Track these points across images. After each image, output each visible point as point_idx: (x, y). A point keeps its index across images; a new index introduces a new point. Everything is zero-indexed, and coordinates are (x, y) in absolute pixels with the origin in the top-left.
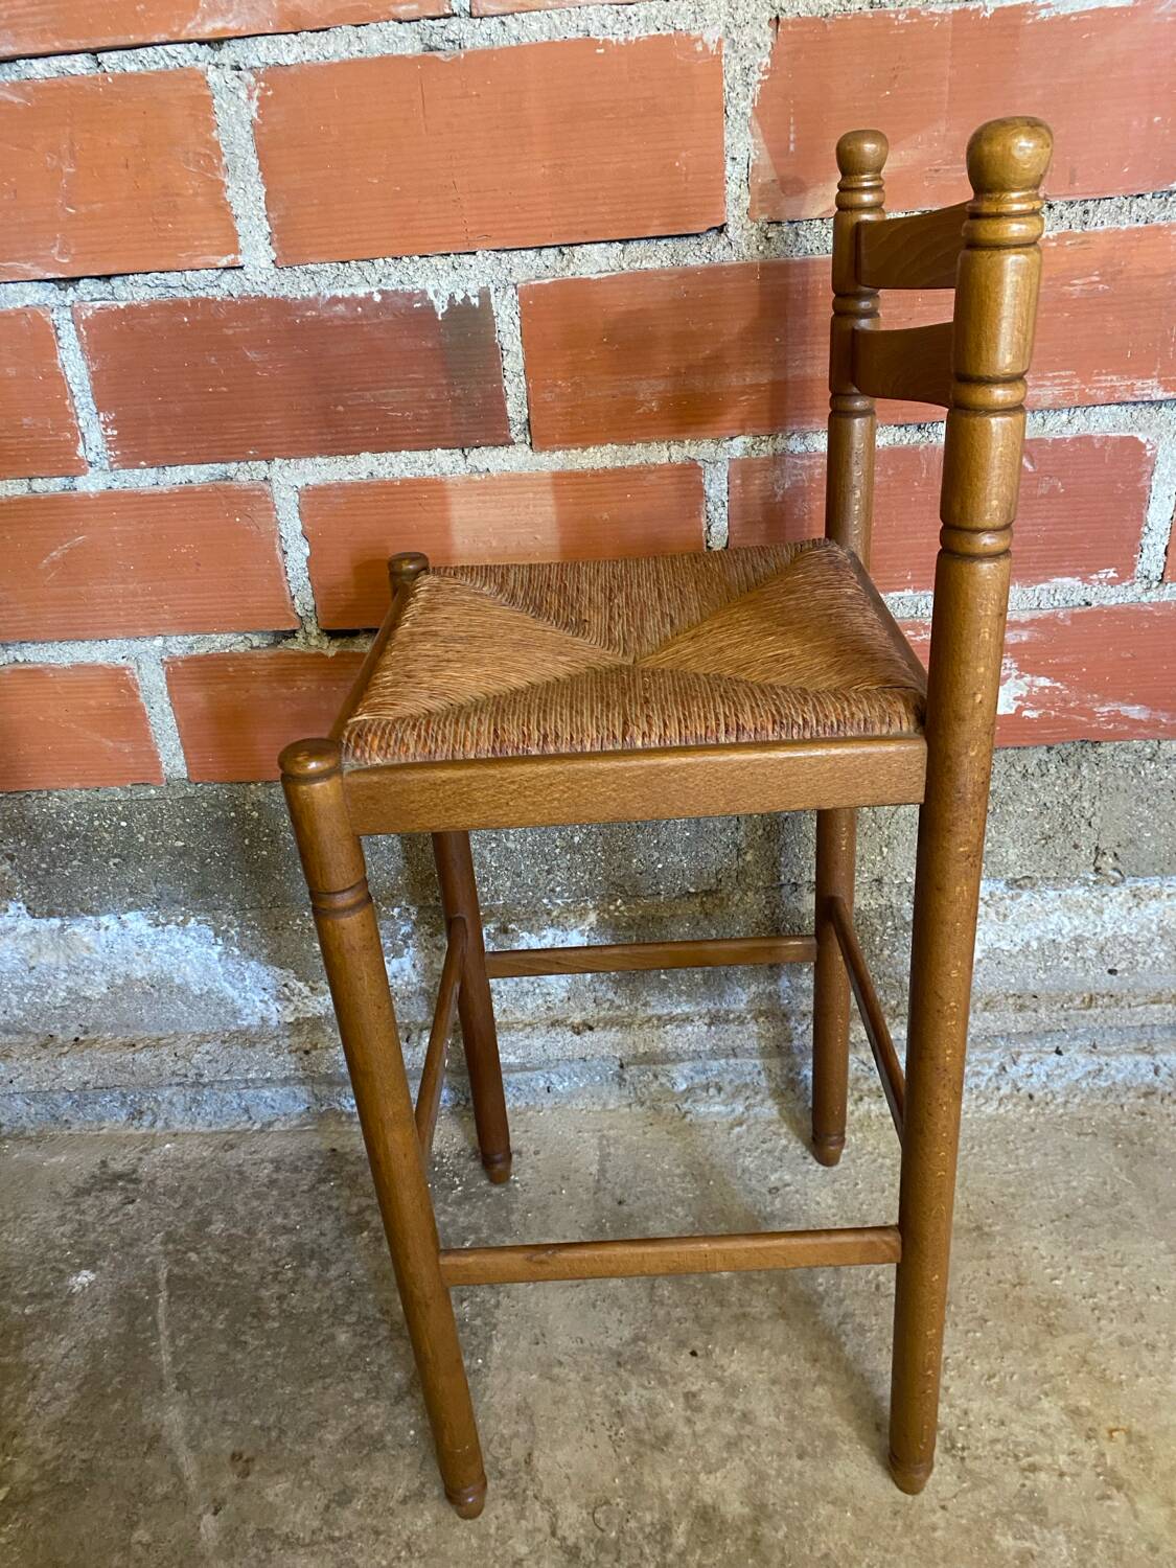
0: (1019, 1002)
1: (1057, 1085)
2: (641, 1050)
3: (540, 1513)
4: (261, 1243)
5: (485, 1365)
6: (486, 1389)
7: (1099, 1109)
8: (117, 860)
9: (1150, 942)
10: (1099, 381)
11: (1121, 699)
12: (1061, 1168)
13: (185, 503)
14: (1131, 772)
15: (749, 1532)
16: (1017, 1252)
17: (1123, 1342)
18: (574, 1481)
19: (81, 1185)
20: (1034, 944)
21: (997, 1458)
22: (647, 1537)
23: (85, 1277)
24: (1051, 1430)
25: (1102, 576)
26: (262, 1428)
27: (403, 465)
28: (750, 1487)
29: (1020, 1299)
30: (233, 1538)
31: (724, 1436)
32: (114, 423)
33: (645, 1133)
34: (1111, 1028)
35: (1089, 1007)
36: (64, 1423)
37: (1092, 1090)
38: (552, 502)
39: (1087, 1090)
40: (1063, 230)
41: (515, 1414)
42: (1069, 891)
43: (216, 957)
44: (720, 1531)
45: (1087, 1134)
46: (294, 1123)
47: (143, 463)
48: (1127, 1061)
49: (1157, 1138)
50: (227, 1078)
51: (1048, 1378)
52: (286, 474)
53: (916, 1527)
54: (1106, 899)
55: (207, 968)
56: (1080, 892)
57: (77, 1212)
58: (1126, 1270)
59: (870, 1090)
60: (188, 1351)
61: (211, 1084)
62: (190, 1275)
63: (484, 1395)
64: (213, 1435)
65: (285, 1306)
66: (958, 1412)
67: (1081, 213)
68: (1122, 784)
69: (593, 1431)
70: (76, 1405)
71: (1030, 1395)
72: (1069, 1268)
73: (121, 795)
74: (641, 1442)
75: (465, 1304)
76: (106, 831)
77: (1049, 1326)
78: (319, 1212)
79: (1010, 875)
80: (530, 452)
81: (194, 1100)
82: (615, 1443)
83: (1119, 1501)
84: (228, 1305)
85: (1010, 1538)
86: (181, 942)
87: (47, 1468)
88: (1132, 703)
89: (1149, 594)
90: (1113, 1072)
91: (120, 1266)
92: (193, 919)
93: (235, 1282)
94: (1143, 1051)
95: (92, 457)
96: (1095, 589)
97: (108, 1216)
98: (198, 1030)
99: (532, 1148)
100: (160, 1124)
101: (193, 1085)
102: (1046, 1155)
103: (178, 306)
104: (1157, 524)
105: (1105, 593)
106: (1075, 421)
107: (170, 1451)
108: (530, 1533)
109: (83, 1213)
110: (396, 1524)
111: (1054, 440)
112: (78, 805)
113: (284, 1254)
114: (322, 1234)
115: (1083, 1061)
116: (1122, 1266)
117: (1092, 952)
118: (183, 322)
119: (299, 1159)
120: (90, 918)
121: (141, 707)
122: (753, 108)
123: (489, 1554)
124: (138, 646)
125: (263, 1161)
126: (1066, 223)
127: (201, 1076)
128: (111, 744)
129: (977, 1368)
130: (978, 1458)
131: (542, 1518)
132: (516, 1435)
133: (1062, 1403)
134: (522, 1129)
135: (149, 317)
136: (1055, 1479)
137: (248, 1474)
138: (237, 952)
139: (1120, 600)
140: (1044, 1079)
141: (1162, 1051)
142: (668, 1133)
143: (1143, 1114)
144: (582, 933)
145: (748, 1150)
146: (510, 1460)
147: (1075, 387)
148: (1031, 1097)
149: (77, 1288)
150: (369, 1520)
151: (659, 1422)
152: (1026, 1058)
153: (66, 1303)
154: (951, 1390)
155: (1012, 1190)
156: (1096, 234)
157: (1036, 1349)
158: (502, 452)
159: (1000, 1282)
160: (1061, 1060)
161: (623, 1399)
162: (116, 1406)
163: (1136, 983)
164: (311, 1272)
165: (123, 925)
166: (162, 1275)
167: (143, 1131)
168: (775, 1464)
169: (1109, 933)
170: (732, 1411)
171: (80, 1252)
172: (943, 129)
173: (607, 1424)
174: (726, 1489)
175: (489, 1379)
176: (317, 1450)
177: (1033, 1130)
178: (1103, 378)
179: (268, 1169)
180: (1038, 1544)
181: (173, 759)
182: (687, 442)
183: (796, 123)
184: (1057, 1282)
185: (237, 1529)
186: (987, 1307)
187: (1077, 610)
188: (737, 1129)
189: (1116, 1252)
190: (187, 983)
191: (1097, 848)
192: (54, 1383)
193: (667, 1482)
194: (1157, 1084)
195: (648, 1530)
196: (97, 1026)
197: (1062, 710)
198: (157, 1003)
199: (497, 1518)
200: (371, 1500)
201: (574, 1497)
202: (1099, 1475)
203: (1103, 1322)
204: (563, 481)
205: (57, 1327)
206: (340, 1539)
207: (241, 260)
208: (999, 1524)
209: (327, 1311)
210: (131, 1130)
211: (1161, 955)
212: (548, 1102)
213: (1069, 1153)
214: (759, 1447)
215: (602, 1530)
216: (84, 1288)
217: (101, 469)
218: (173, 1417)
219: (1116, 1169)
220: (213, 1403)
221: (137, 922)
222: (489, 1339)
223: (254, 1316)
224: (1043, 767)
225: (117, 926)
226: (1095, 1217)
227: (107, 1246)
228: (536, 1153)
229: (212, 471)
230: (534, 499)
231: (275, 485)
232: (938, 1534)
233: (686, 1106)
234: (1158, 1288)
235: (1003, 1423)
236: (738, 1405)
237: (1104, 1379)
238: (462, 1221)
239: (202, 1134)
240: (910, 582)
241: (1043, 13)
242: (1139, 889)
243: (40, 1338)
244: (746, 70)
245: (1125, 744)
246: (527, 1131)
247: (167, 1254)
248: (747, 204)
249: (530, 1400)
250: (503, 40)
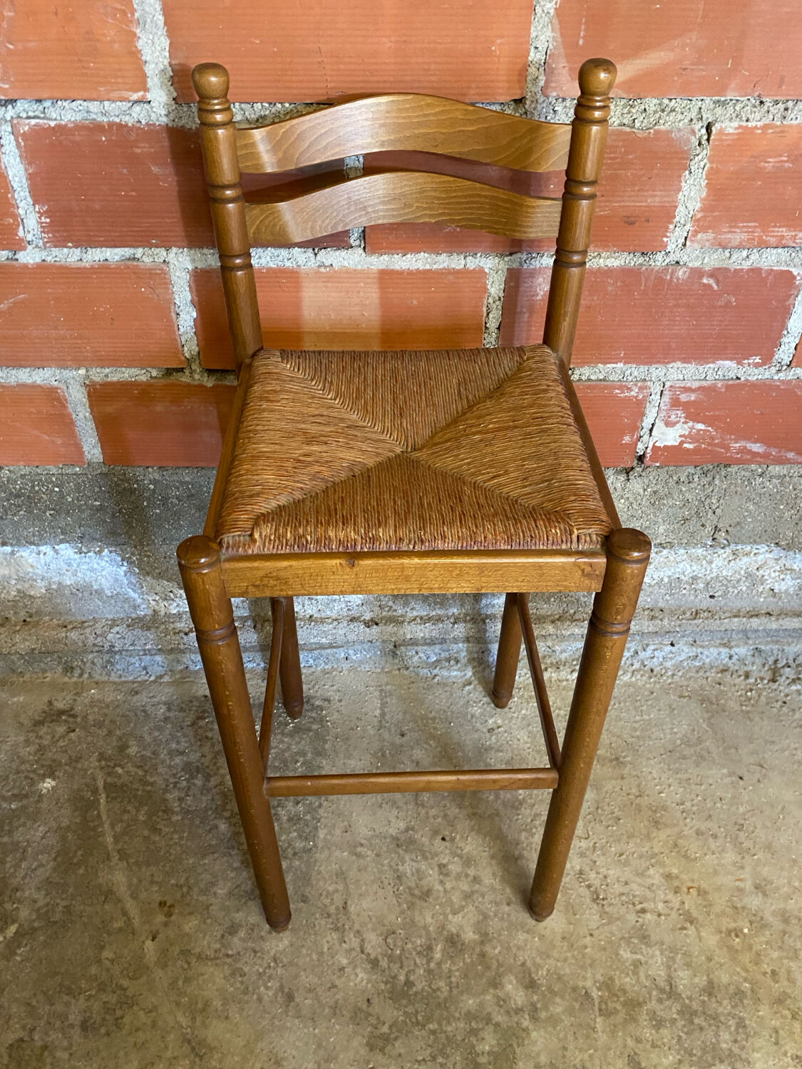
0: (652, 614)
1: (669, 664)
2: (408, 637)
3: (354, 939)
4: (163, 762)
5: (315, 846)
6: (316, 861)
7: (693, 679)
8: (52, 512)
9: (738, 581)
10: (773, 231)
11: (749, 439)
12: (667, 719)
13: (103, 275)
14: (746, 483)
15: (478, 950)
16: (639, 775)
17: (699, 833)
18: (374, 920)
19: (37, 718)
20: (666, 580)
21: (623, 905)
22: (419, 953)
23: (48, 784)
24: (654, 888)
25: (751, 361)
26: (177, 885)
27: (268, 258)
28: (478, 922)
29: (638, 805)
30: (166, 955)
31: (462, 891)
32: (47, 213)
33: (409, 688)
34: (706, 631)
35: (695, 619)
36: (48, 881)
37: (690, 667)
38: (377, 290)
39: (687, 668)
40: (767, 122)
41: (334, 877)
42: (693, 550)
43: (123, 574)
44: (461, 950)
45: (685, 697)
46: (177, 676)
47: (70, 244)
48: (714, 651)
49: (726, 700)
50: (131, 648)
51: (654, 856)
52: (180, 259)
53: (575, 946)
54: (716, 555)
55: (116, 580)
56: (702, 550)
57: (37, 737)
58: (703, 787)
59: (552, 664)
60: (123, 834)
61: (120, 652)
62: (119, 783)
63: (315, 865)
64: (146, 891)
65: (183, 805)
66: (601, 876)
67: (782, 109)
68: (739, 489)
69: (383, 888)
70: (54, 870)
71: (644, 866)
72: (670, 786)
73: (54, 471)
74: (413, 895)
75: (300, 805)
76: (44, 493)
77: (656, 822)
78: (200, 740)
79: (659, 541)
80: (364, 255)
81: (108, 662)
82: (397, 896)
83: (691, 931)
84: (146, 805)
85: (629, 953)
86: (98, 564)
87: (41, 911)
88: (755, 442)
89: (780, 375)
90: (704, 658)
91: (71, 776)
92: (106, 550)
93: (149, 788)
94: (724, 645)
95: (29, 237)
96: (744, 370)
97: (58, 741)
98: (110, 617)
99: (337, 698)
100: (86, 676)
101: (108, 652)
102: (659, 710)
103: (97, 128)
104: (794, 329)
105: (751, 372)
106: (752, 257)
107: (119, 900)
108: (347, 951)
109: (41, 737)
110: (266, 946)
111: (735, 270)
112: (23, 476)
113: (179, 770)
114: (203, 756)
115: (687, 650)
116: (701, 785)
117: (702, 585)
118: (102, 140)
119: (183, 703)
120: (33, 547)
121: (70, 415)
122: (556, 9)
123: (324, 964)
124: (68, 374)
125: (159, 703)
126: (771, 117)
127: (114, 647)
128: (47, 438)
129: (613, 849)
130: (611, 905)
131: (355, 942)
132: (337, 891)
133: (661, 871)
134: (330, 684)
135: (74, 135)
136: (656, 917)
137: (171, 916)
138: (137, 571)
139: (760, 377)
140: (661, 660)
141: (736, 645)
142: (424, 688)
143: (720, 684)
145: (475, 702)
146: (334, 907)
147: (756, 234)
148: (652, 670)
149: (44, 791)
150: (249, 944)
151: (424, 882)
152: (652, 647)
153: (38, 801)
154: (597, 863)
155: (638, 733)
156: (790, 126)
157: (648, 837)
158: (343, 253)
159: (628, 794)
160: (673, 649)
161: (400, 868)
162: (81, 871)
163: (725, 604)
164: (199, 782)
165: (56, 552)
166: (100, 784)
167: (75, 679)
168: (493, 909)
169: (715, 574)
170: (467, 876)
171: (43, 766)
172: (694, 38)
173: (392, 884)
174: (464, 924)
175: (318, 855)
176: (213, 900)
177: (652, 693)
178: (776, 229)
179: (163, 709)
180: (643, 956)
181: (92, 449)
182: (479, 255)
183: (585, 24)
184: (662, 795)
185: (167, 950)
186: (620, 810)
187: (731, 382)
188: (467, 688)
189: (698, 776)
190: (102, 589)
191: (716, 527)
192: (38, 855)
193: (429, 920)
194: (730, 665)
195: (419, 949)
196: (39, 613)
197: (709, 444)
198: (81, 599)
199: (328, 942)
200: (250, 932)
201: (374, 930)
202: (680, 915)
203: (688, 820)
204: (386, 277)
205: (35, 817)
206: (232, 956)
207: (149, 96)
208: (623, 945)
209: (211, 809)
210: (66, 679)
211: (744, 588)
212: (346, 666)
213: (674, 709)
214: (484, 898)
215: (392, 950)
216: (48, 790)
217: (37, 246)
218: (119, 878)
219: (701, 721)
220: (144, 869)
221: (67, 550)
222: (316, 828)
223: (164, 811)
224: (691, 477)
225: (52, 552)
226: (687, 752)
227: (60, 762)
228: (340, 701)
229: (123, 253)
230: (365, 287)
231: (172, 266)
232: (588, 950)
233: (435, 672)
234: (721, 799)
235: (626, 883)
236: (472, 872)
237: (686, 856)
238: (294, 748)
239: (114, 683)
240: (622, 358)
242: (737, 550)
243: (24, 825)
245: (746, 466)
246: (333, 686)
247: (102, 768)
248: (542, 83)
249: (344, 869)
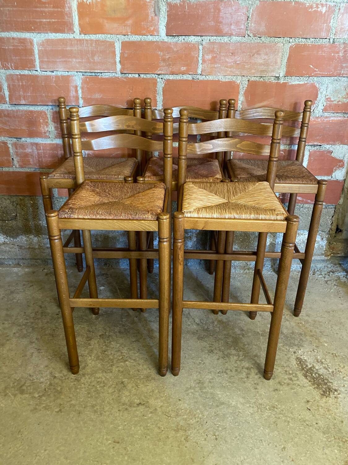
15: (227, 323)
18: (197, 316)
30: (140, 320)
44: (222, 323)
53: (254, 324)
88: (299, 197)
91: (109, 286)
108: (190, 322)
122: (244, 93)
131: (192, 320)
144: (196, 234)
183: (250, 96)
195: (210, 322)
215: (203, 322)
241: (290, 84)
244: (243, 87)
245: (297, 204)
247: (117, 285)
250: (205, 79)
